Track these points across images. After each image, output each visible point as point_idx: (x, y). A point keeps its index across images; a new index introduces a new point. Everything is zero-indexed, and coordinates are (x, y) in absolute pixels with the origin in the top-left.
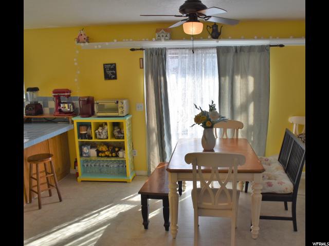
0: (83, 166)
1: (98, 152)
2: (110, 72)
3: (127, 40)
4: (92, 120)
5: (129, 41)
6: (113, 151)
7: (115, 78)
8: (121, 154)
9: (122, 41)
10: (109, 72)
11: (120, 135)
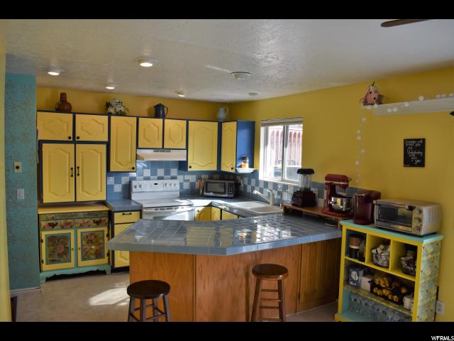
0: (350, 298)
1: (373, 285)
2: (415, 154)
3: (443, 95)
4: (369, 231)
5: (448, 96)
6: (396, 291)
7: (422, 164)
8: (407, 301)
9: (435, 98)
10: (413, 154)
11: (409, 268)
